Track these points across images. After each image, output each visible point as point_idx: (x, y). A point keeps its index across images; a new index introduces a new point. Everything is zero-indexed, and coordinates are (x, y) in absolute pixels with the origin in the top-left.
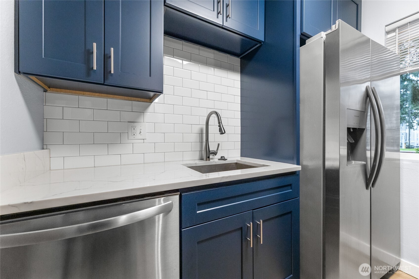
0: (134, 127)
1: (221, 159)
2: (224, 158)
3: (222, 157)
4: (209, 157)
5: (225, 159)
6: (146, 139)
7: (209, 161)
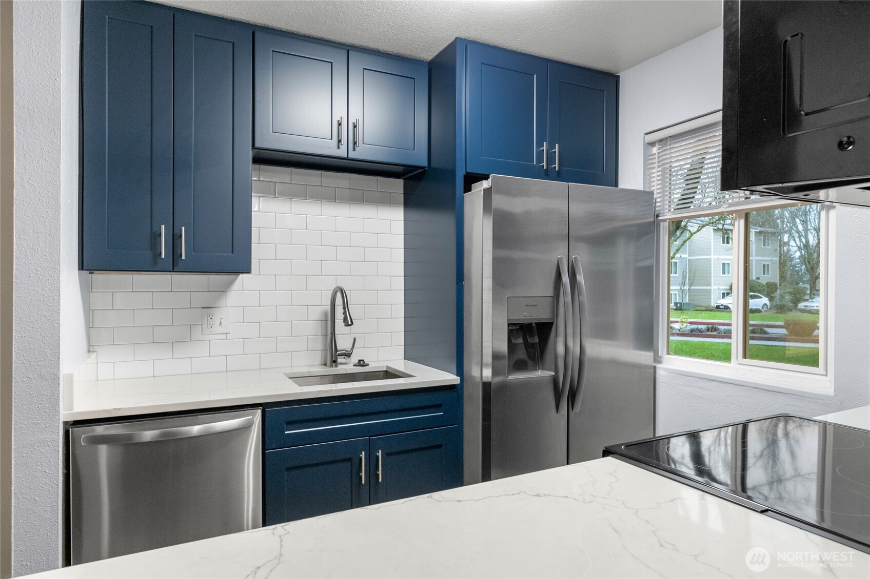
0: (211, 315)
1: (358, 364)
2: (364, 362)
3: (360, 361)
4: (334, 362)
5: (365, 364)
6: (230, 333)
7: (336, 368)
